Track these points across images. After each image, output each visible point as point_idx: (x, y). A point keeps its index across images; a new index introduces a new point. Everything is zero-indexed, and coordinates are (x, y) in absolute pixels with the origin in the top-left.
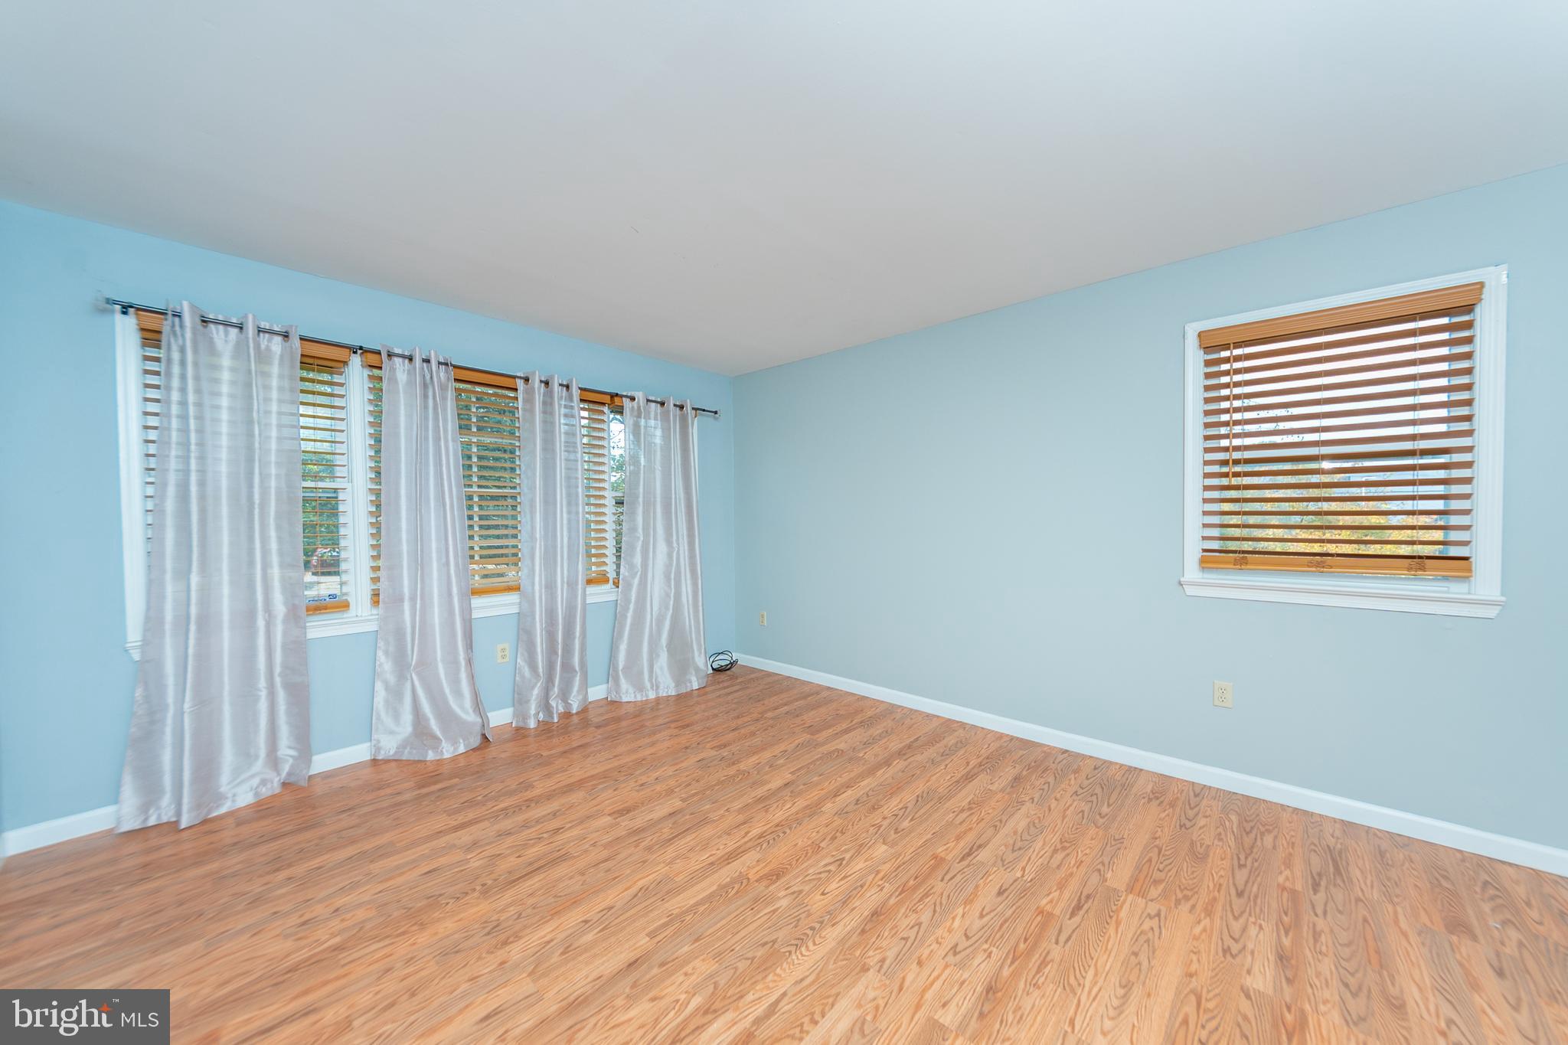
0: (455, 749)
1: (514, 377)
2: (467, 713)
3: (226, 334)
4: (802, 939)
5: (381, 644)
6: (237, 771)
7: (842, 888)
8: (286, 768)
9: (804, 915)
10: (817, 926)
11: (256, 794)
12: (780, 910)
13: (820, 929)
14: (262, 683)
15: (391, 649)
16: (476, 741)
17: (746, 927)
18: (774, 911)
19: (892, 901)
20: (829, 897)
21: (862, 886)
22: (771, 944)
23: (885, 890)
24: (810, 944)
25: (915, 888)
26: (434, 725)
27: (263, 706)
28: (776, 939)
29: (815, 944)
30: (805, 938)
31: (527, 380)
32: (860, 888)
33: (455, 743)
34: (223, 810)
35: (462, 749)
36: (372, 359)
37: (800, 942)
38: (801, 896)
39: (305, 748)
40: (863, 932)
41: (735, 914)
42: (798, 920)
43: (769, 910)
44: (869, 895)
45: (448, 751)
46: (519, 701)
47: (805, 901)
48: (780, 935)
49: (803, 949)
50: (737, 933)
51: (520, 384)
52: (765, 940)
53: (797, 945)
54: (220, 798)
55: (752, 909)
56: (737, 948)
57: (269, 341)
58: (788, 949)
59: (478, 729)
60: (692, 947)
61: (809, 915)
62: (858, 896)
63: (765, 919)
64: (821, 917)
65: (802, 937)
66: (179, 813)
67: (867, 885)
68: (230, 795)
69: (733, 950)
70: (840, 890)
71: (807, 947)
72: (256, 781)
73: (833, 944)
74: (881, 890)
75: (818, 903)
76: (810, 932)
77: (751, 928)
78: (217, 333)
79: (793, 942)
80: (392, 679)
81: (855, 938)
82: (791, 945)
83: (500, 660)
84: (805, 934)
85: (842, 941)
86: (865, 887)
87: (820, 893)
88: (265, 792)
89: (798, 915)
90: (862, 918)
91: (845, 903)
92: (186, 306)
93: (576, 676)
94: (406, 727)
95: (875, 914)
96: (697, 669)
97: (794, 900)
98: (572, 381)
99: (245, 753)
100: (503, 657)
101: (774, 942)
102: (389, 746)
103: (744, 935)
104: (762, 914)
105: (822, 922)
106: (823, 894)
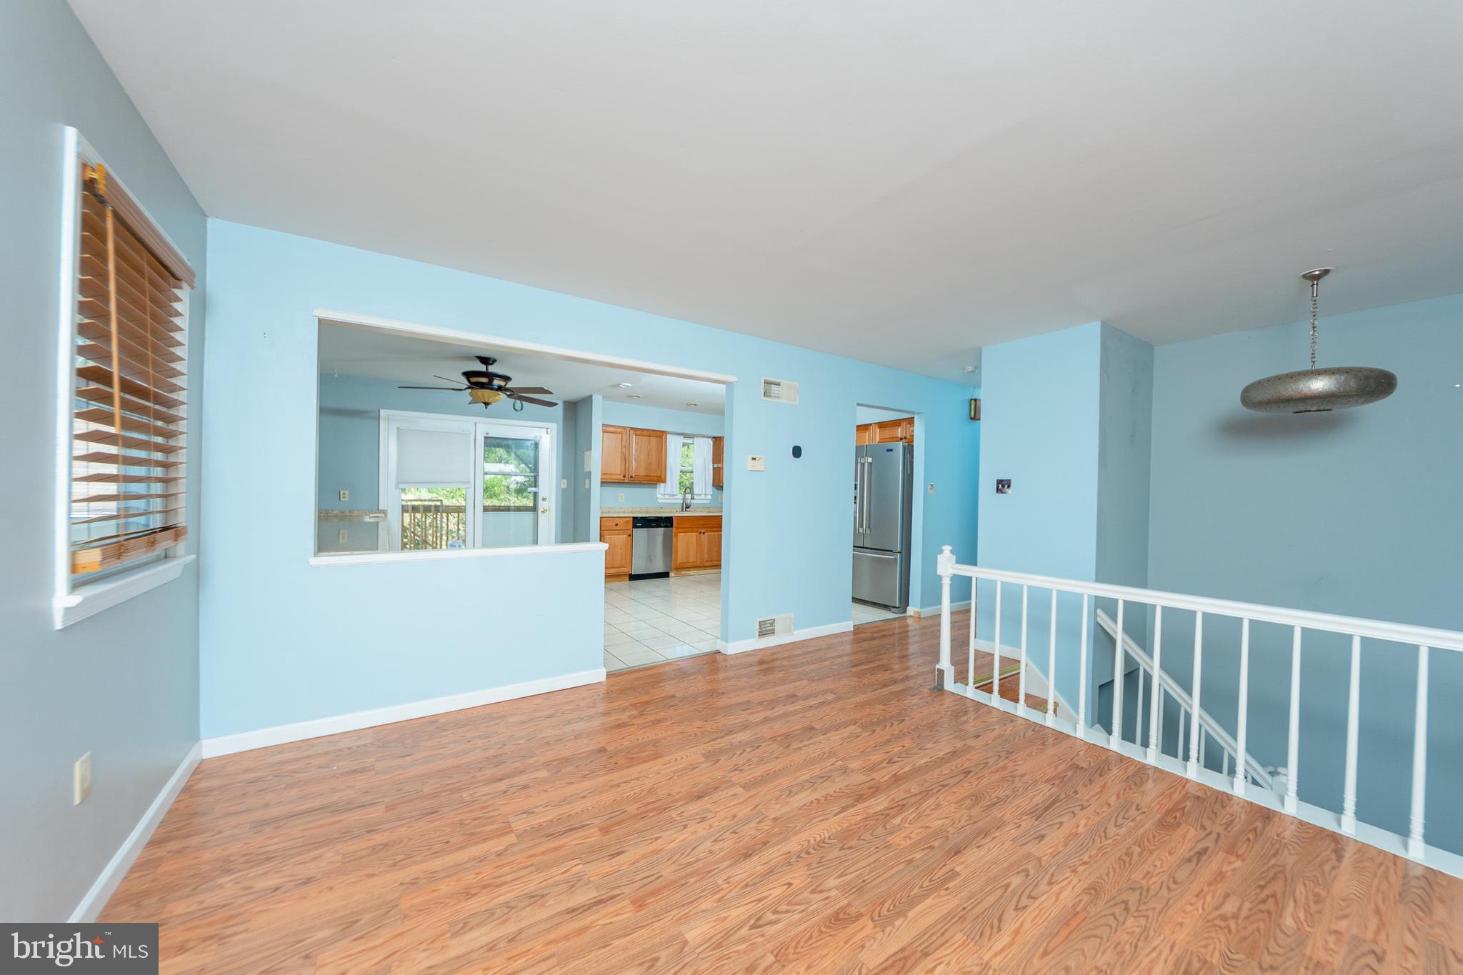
4: (818, 846)
7: (769, 887)
9: (814, 866)
10: (803, 855)
12: (837, 875)
13: (801, 851)
17: (869, 865)
18: (841, 875)
19: (725, 864)
20: (785, 880)
21: (747, 885)
22: (845, 847)
23: (725, 877)
24: (812, 842)
25: (692, 874)
28: (840, 850)
29: (809, 841)
30: (816, 847)
32: (751, 883)
37: (820, 845)
38: (814, 886)
40: (765, 843)
41: (880, 879)
42: (819, 862)
43: (847, 877)
44: (744, 875)
47: (809, 880)
48: (836, 853)
49: (818, 839)
50: (875, 861)
52: (850, 851)
53: (824, 843)
55: (864, 881)
56: (872, 849)
58: (830, 841)
60: (913, 856)
61: (809, 865)
62: (755, 876)
63: (850, 869)
64: (798, 861)
65: (818, 848)
67: (740, 886)
69: (877, 848)
70: (771, 886)
71: (815, 840)
73: (793, 839)
74: (729, 878)
75: (798, 877)
76: (811, 850)
77: (863, 864)
79: (825, 845)
81: (775, 840)
82: (829, 844)
84: (815, 850)
85: (786, 839)
86: (744, 883)
87: (792, 887)
89: (820, 867)
90: (760, 855)
91: (771, 871)
95: (747, 856)
97: (821, 884)
101: (842, 848)
103: (869, 858)
104: (855, 874)
105: (799, 857)
106: (790, 884)
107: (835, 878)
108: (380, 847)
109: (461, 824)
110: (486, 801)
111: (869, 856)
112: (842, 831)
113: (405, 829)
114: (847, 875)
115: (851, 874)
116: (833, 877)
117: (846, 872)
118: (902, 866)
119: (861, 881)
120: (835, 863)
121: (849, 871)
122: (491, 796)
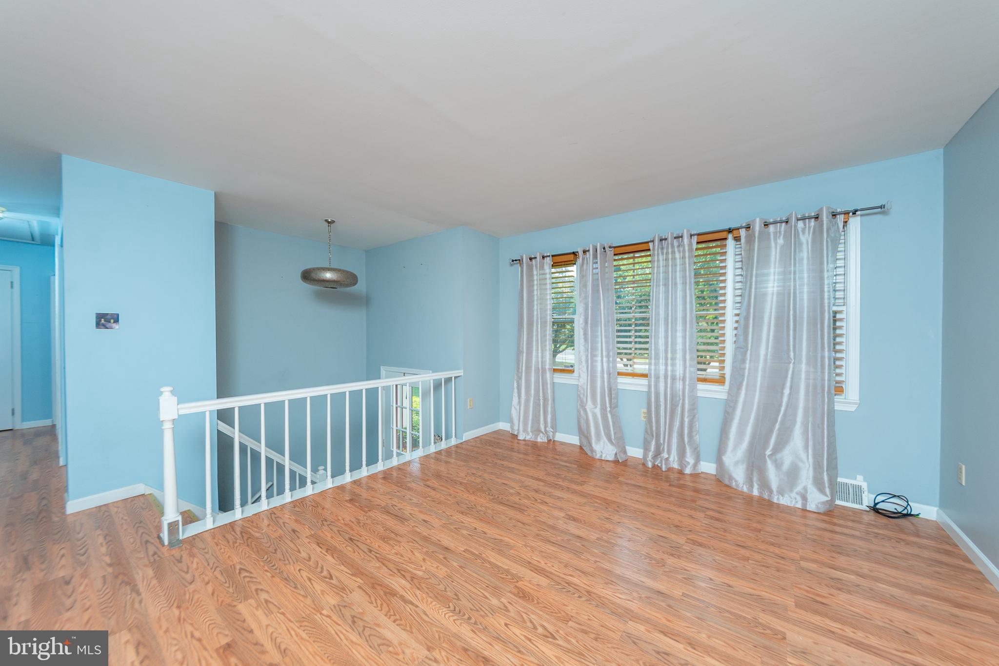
1: (648, 242)
4: (460, 613)
9: (483, 613)
10: (472, 621)
12: (486, 600)
13: (469, 622)
17: (472, 585)
18: (486, 597)
22: (456, 597)
28: (461, 600)
37: (458, 612)
38: (503, 611)
41: (482, 579)
42: (478, 610)
43: (488, 595)
47: (498, 614)
48: (464, 602)
49: (451, 614)
50: (467, 582)
52: (460, 594)
53: (456, 610)
56: (455, 584)
58: (453, 606)
61: (483, 616)
63: (478, 593)
64: (480, 623)
65: (462, 612)
71: (453, 616)
75: (497, 620)
76: (466, 616)
77: (470, 587)
79: (458, 609)
82: (456, 607)
84: (465, 614)
85: (456, 635)
87: (508, 622)
89: (483, 610)
97: (499, 607)
104: (481, 591)
105: (475, 623)
107: (490, 601)
108: (776, 545)
109: (726, 531)
110: (704, 533)
111: (463, 586)
112: (440, 603)
113: (759, 546)
114: (484, 595)
115: (483, 593)
116: (491, 602)
117: (483, 596)
118: (467, 571)
119: (488, 588)
120: (476, 602)
121: (481, 594)
122: (700, 534)
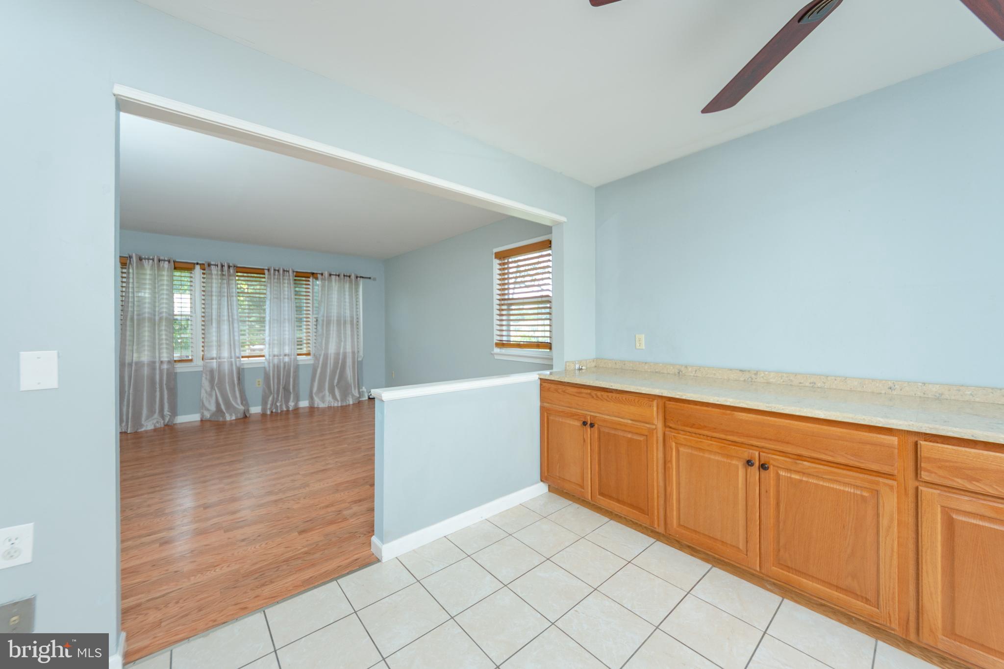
0: (231, 418)
2: (238, 404)
3: (148, 262)
5: (204, 375)
6: (148, 418)
8: (167, 419)
11: (155, 426)
14: (158, 386)
15: (208, 377)
16: (240, 415)
26: (223, 407)
27: (158, 394)
31: (269, 270)
33: (231, 415)
34: (143, 430)
35: (234, 418)
36: (202, 266)
39: (174, 412)
45: (228, 418)
46: (264, 403)
51: (266, 272)
54: (141, 426)
57: (164, 263)
59: (242, 411)
66: (127, 430)
68: (145, 425)
72: (155, 421)
78: (145, 262)
80: (208, 389)
83: (257, 386)
88: (158, 426)
92: (134, 255)
93: (290, 395)
94: (213, 408)
96: (353, 395)
98: (280, 268)
99: (151, 412)
100: (259, 384)
102: (207, 415)
